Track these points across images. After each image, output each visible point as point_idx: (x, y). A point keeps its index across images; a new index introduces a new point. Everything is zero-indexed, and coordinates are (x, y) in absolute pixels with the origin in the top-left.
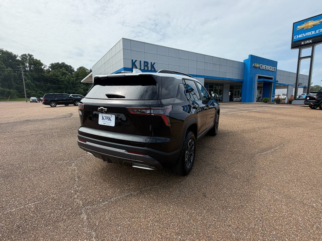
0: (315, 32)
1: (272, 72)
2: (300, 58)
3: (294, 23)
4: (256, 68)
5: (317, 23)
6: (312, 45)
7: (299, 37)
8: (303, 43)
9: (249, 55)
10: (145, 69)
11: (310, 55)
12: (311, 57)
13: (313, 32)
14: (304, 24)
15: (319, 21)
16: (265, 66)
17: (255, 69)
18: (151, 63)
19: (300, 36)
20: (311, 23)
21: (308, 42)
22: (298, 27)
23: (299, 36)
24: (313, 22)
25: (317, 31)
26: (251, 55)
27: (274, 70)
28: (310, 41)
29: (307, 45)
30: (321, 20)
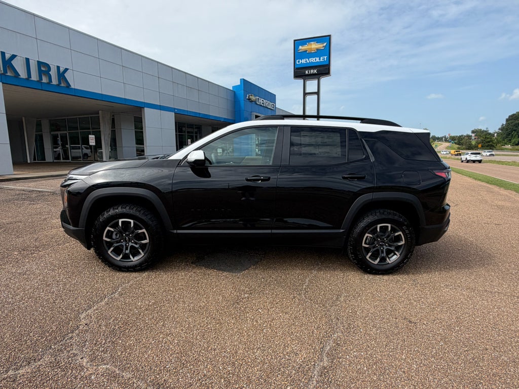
0: (320, 59)
1: (270, 110)
2: (305, 94)
3: (295, 41)
4: (253, 101)
5: (321, 47)
6: (317, 76)
7: (301, 62)
8: (307, 72)
9: (241, 79)
10: (41, 79)
11: (316, 91)
12: (318, 93)
13: (318, 59)
14: (306, 44)
15: (322, 45)
16: (263, 101)
17: (250, 103)
18: (58, 68)
19: (303, 61)
20: (314, 46)
21: (312, 71)
22: (300, 47)
23: (301, 60)
24: (317, 44)
25: (321, 59)
26: (244, 79)
27: (273, 107)
28: (315, 71)
29: (312, 76)
30: (325, 44)
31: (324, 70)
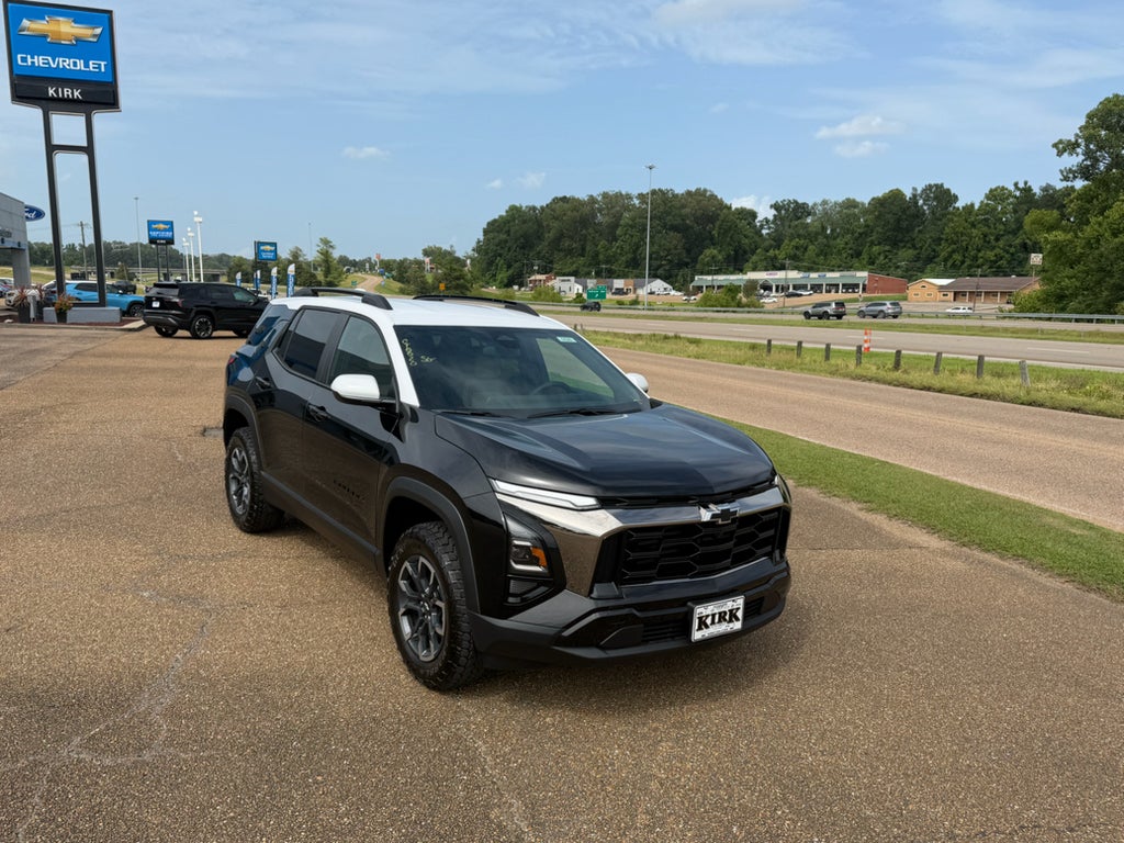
0: (87, 65)
2: (52, 148)
5: (87, 36)
6: (81, 107)
7: (33, 63)
8: (51, 92)
11: (85, 144)
12: (89, 150)
13: (80, 65)
14: (44, 19)
15: (89, 32)
19: (39, 61)
20: (68, 28)
21: (67, 92)
22: (26, 23)
23: (32, 58)
24: (73, 24)
25: (91, 64)
28: (76, 94)
29: (68, 105)
30: (98, 31)
31: (100, 96)
